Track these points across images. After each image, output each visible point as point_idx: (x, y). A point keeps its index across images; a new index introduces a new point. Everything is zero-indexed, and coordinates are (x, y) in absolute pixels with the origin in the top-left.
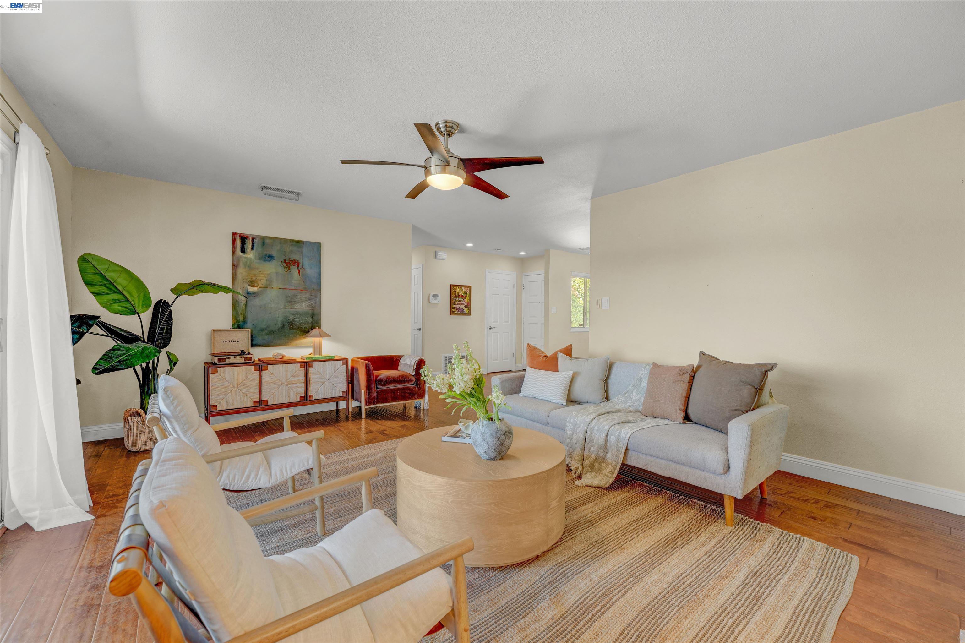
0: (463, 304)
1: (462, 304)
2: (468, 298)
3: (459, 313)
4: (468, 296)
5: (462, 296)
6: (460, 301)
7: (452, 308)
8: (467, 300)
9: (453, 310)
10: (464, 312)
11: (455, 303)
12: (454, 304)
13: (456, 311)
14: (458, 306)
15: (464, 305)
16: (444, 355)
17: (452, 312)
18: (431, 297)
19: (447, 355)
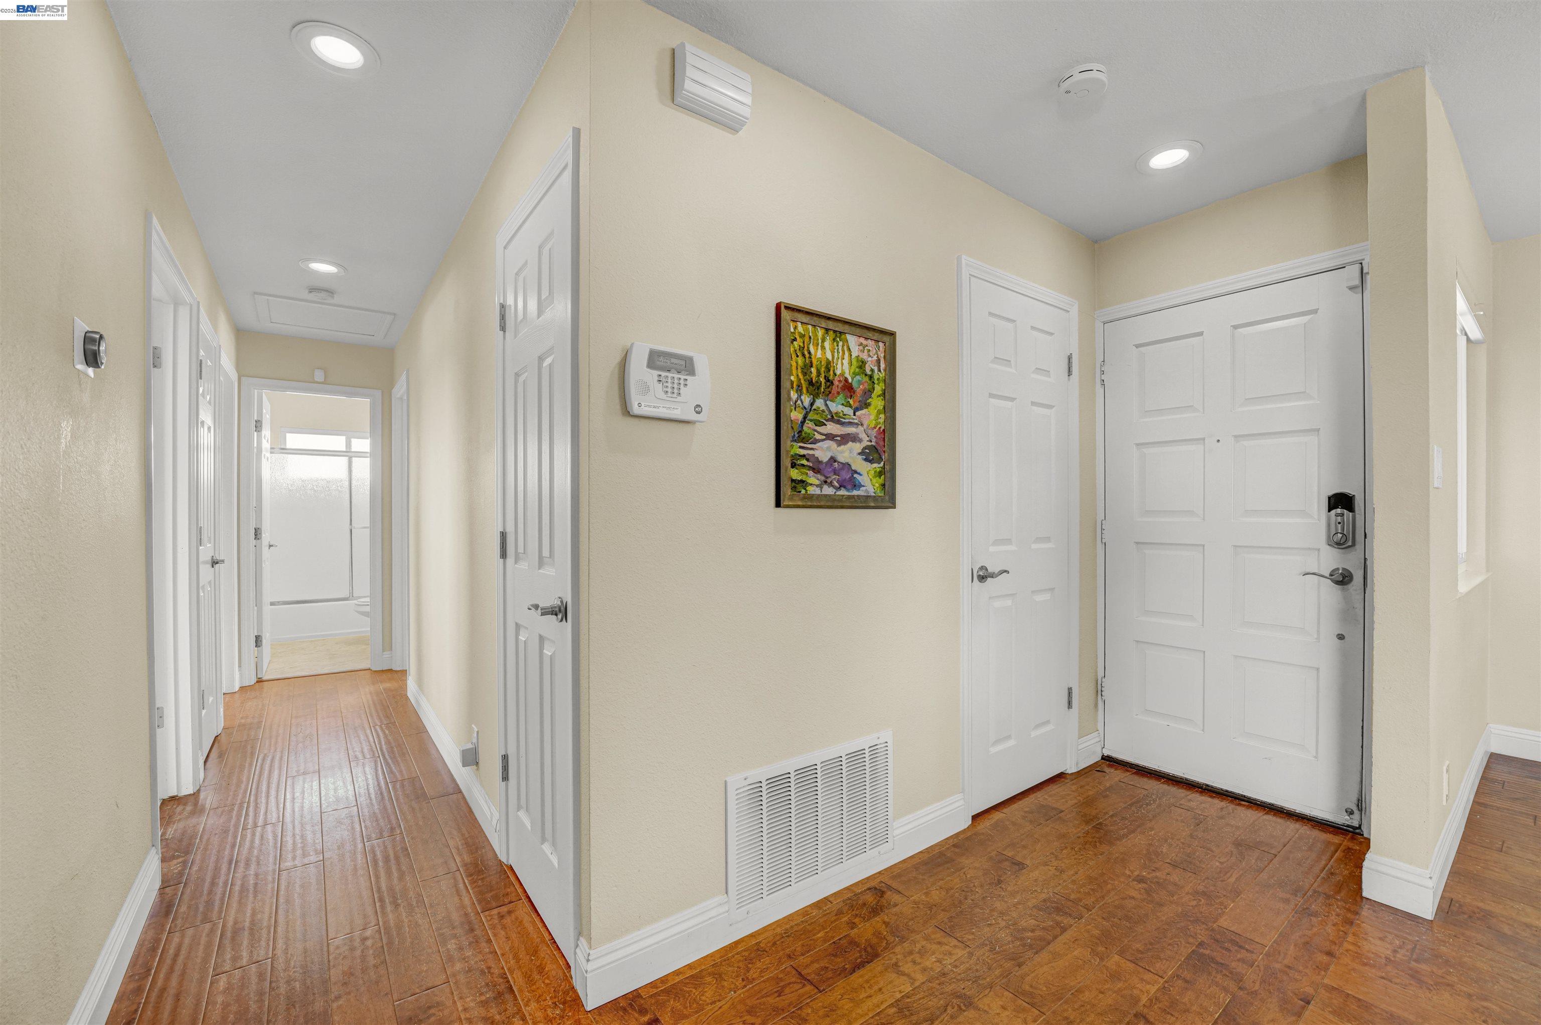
0: (854, 438)
1: (844, 439)
2: (877, 403)
3: (828, 490)
4: (878, 389)
5: (848, 388)
6: (835, 419)
7: (786, 462)
8: (871, 416)
9: (795, 474)
10: (856, 486)
11: (809, 426)
12: (801, 437)
13: (813, 479)
14: (823, 451)
15: (858, 447)
16: (738, 781)
17: (786, 490)
18: (638, 370)
19: (763, 772)
